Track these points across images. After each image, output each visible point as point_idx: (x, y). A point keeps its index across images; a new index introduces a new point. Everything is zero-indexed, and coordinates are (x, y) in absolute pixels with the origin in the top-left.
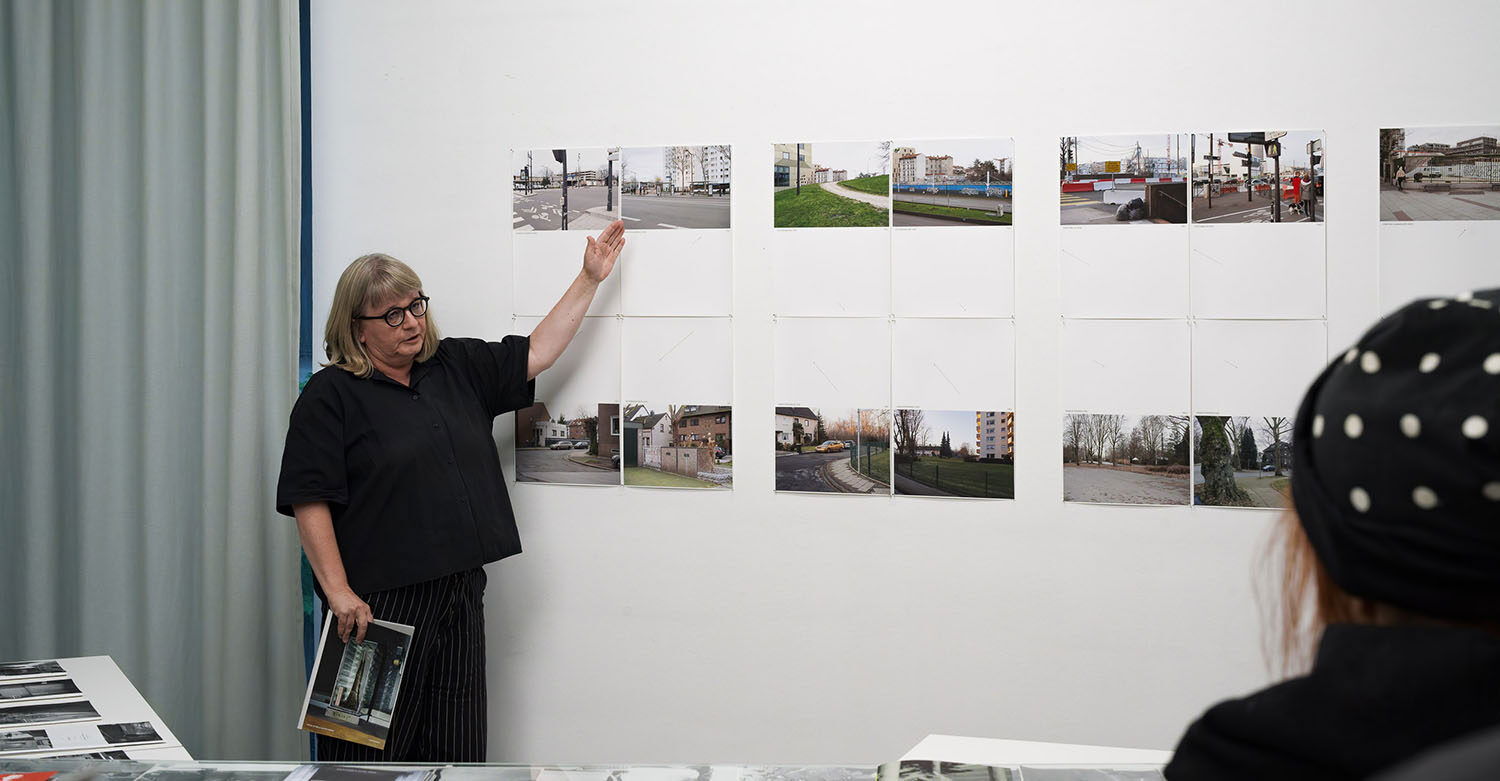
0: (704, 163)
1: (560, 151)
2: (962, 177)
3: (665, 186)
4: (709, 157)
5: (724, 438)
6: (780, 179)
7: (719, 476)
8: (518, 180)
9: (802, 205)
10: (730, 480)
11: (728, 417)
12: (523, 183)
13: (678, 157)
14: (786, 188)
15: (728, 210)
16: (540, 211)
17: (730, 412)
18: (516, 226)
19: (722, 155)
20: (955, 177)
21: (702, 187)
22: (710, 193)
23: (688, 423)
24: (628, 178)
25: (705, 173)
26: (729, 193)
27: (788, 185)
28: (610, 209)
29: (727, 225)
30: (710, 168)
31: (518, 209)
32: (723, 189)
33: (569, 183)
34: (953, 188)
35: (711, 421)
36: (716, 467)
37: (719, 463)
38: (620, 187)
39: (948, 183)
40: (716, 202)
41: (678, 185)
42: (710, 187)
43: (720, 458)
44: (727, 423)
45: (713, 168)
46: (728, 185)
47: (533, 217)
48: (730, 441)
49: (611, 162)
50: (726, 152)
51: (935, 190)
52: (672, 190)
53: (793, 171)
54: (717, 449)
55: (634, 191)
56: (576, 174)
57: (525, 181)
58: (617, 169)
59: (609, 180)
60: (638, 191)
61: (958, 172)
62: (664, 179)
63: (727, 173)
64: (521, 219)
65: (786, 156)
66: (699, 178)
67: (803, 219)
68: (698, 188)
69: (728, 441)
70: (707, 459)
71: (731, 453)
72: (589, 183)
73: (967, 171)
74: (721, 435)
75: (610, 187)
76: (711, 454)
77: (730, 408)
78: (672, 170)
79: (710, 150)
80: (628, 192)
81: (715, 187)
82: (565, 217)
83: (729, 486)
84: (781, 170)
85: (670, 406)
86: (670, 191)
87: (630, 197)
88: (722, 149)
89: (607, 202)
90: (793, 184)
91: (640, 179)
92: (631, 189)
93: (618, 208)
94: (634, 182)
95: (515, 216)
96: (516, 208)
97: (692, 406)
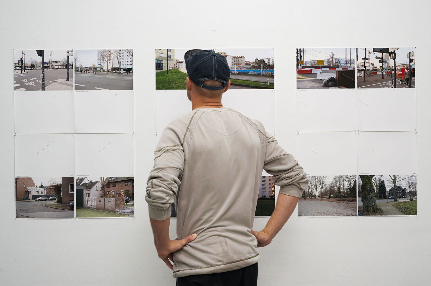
0: (119, 58)
1: (41, 51)
2: (249, 66)
3: (98, 69)
4: (121, 55)
5: (130, 192)
6: (159, 66)
7: (127, 211)
8: (17, 65)
9: (170, 79)
10: (133, 213)
11: (132, 182)
12: (20, 67)
13: (104, 55)
14: (162, 71)
15: (132, 81)
16: (29, 81)
17: (133, 180)
18: (16, 88)
19: (128, 54)
20: (246, 66)
21: (117, 69)
22: (122, 73)
23: (111, 185)
24: (78, 65)
25: (119, 63)
26: (132, 73)
27: (163, 69)
28: (68, 80)
29: (131, 88)
30: (121, 60)
31: (17, 80)
32: (129, 71)
33: (46, 67)
34: (245, 72)
35: (122, 184)
36: (125, 207)
37: (127, 205)
38: (74, 69)
39: (243, 69)
40: (126, 77)
41: (105, 68)
42: (122, 70)
43: (128, 202)
44: (131, 185)
45: (123, 60)
46: (131, 69)
47: (26, 84)
48: (133, 194)
49: (68, 57)
50: (130, 53)
51: (236, 72)
52: (102, 71)
53: (165, 63)
54: (126, 198)
55: (81, 71)
56: (49, 62)
57: (21, 66)
58: (72, 60)
59: (68, 66)
60: (83, 71)
61: (247, 64)
62: (97, 65)
63: (130, 63)
64: (18, 85)
65: (161, 55)
66: (116, 65)
67: (171, 86)
68: (115, 70)
69: (131, 194)
70: (120, 203)
71: (133, 199)
72: (56, 67)
73: (252, 63)
74: (128, 191)
75: (68, 69)
76: (123, 200)
77: (133, 177)
78: (101, 61)
79: (122, 52)
80: (78, 71)
81: (124, 69)
82: (43, 84)
83: (132, 215)
84: (159, 62)
85: (101, 178)
86: (100, 71)
87: (79, 74)
88: (128, 51)
89: (66, 76)
90: (165, 68)
91: (85, 65)
92: (80, 70)
93: (73, 80)
94: (81, 67)
95: (15, 84)
96: (16, 79)
97: (112, 177)
